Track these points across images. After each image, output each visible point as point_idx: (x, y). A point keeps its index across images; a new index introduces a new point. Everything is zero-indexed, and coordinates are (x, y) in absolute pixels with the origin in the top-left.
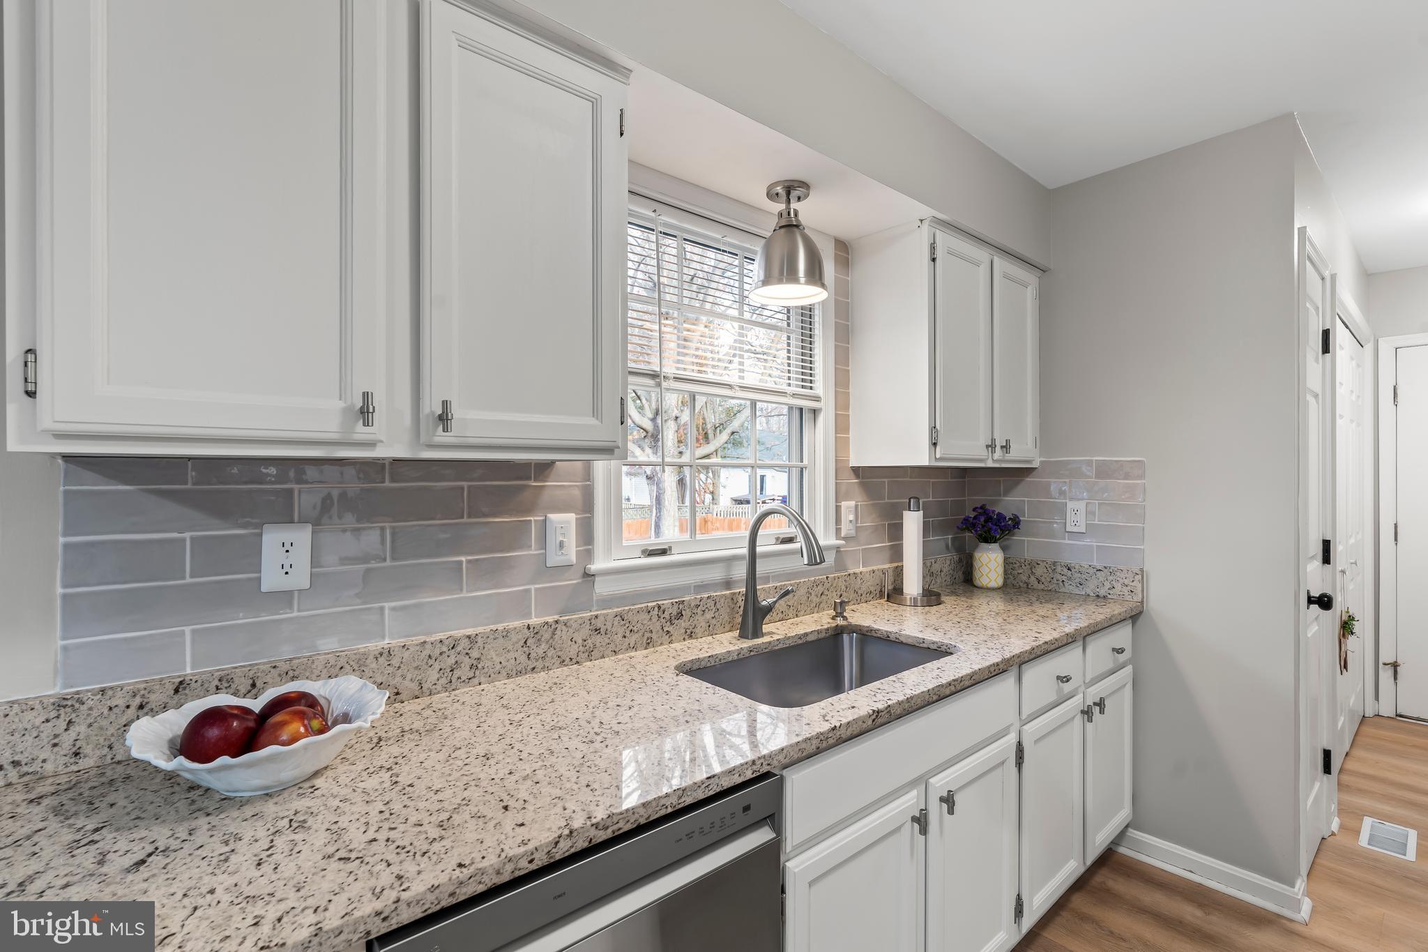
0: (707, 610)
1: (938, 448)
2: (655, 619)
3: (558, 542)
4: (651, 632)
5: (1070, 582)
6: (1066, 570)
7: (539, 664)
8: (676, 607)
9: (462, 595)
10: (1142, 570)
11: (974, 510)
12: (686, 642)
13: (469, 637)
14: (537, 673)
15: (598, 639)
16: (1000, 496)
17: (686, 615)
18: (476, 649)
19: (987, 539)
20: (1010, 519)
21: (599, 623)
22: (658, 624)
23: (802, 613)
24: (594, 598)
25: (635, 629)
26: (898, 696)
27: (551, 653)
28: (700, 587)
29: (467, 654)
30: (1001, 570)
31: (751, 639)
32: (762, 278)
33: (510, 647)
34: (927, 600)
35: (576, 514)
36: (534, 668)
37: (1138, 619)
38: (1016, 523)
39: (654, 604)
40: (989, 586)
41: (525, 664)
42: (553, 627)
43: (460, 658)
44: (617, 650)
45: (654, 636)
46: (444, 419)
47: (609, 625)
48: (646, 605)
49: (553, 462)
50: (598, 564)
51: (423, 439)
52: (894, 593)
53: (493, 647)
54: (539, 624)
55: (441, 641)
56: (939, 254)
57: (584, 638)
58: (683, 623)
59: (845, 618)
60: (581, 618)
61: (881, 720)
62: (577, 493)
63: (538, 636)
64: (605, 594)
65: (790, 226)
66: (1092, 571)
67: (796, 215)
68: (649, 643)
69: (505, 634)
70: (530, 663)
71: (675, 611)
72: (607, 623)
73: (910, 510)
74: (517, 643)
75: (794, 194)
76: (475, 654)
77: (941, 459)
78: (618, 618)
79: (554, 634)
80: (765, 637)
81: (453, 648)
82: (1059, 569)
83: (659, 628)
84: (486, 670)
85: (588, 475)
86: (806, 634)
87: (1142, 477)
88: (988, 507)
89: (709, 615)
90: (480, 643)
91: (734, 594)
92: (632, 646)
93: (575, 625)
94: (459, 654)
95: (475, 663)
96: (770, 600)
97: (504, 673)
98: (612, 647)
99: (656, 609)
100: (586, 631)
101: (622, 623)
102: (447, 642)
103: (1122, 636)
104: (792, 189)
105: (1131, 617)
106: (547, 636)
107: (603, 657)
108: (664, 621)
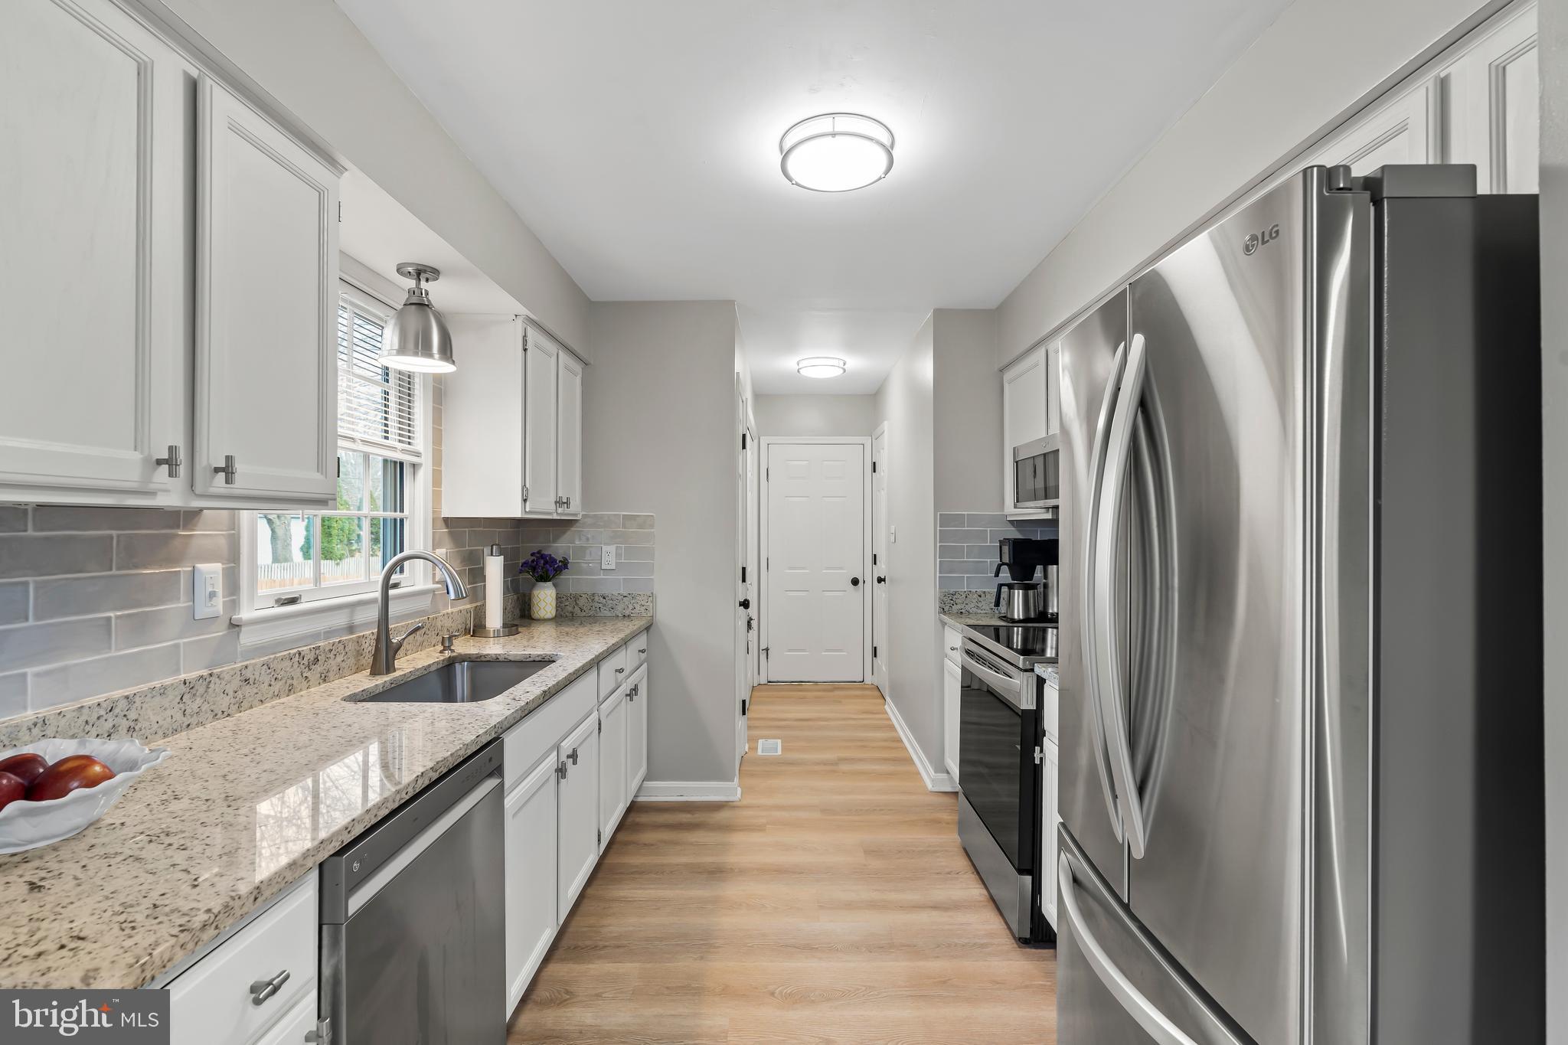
0: (338, 655)
1: (528, 503)
2: (296, 665)
3: (208, 593)
4: (293, 678)
5: (605, 608)
6: (602, 599)
7: (194, 720)
8: (313, 651)
9: (110, 655)
10: (652, 593)
11: (533, 554)
12: (321, 686)
13: (127, 697)
14: (192, 729)
15: (248, 690)
16: (550, 542)
17: (322, 660)
18: (133, 710)
19: (544, 579)
20: (560, 561)
21: (248, 674)
22: (299, 670)
23: (409, 652)
24: (239, 649)
25: (279, 677)
26: (551, 682)
27: (205, 707)
28: (329, 633)
29: (125, 716)
30: (554, 604)
31: (387, 674)
32: (396, 346)
33: (167, 705)
34: (509, 631)
35: (223, 564)
36: (189, 725)
37: (651, 630)
38: (565, 564)
39: (295, 651)
40: (545, 617)
41: (181, 722)
42: (206, 680)
43: (117, 721)
44: (263, 699)
45: (295, 682)
46: (227, 470)
47: (257, 674)
48: (287, 652)
49: (201, 510)
50: (245, 614)
51: (199, 489)
52: (477, 629)
53: (150, 707)
54: (193, 679)
55: (99, 705)
56: (529, 346)
57: (235, 689)
58: (318, 668)
59: (453, 651)
60: (233, 669)
61: (548, 696)
62: (223, 543)
63: (194, 691)
64: (248, 644)
65: (420, 304)
66: (620, 597)
67: (427, 294)
68: (291, 690)
69: (162, 691)
70: (185, 719)
71: (312, 657)
72: (255, 673)
73: (492, 555)
74: (173, 700)
75: (423, 276)
76: (132, 715)
77: (530, 512)
78: (265, 667)
79: (208, 688)
80: (397, 672)
81: (110, 711)
82: (596, 598)
83: (299, 674)
84: (143, 731)
85: (234, 525)
86: (429, 666)
87: (652, 526)
88: (543, 552)
89: (339, 659)
90: (138, 704)
91: (359, 637)
92: (276, 694)
93: (227, 677)
94: (117, 716)
95: (132, 724)
96: (400, 638)
97: (160, 733)
98: (259, 697)
99: (297, 655)
100: (236, 682)
101: (269, 671)
102: (104, 705)
103: (641, 642)
104: (421, 272)
105: (646, 629)
106: (201, 690)
107: (251, 707)
108: (303, 667)
